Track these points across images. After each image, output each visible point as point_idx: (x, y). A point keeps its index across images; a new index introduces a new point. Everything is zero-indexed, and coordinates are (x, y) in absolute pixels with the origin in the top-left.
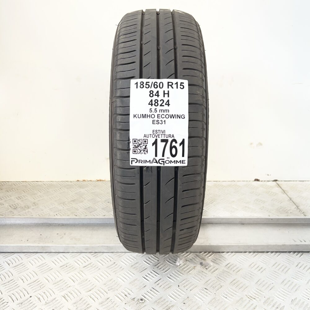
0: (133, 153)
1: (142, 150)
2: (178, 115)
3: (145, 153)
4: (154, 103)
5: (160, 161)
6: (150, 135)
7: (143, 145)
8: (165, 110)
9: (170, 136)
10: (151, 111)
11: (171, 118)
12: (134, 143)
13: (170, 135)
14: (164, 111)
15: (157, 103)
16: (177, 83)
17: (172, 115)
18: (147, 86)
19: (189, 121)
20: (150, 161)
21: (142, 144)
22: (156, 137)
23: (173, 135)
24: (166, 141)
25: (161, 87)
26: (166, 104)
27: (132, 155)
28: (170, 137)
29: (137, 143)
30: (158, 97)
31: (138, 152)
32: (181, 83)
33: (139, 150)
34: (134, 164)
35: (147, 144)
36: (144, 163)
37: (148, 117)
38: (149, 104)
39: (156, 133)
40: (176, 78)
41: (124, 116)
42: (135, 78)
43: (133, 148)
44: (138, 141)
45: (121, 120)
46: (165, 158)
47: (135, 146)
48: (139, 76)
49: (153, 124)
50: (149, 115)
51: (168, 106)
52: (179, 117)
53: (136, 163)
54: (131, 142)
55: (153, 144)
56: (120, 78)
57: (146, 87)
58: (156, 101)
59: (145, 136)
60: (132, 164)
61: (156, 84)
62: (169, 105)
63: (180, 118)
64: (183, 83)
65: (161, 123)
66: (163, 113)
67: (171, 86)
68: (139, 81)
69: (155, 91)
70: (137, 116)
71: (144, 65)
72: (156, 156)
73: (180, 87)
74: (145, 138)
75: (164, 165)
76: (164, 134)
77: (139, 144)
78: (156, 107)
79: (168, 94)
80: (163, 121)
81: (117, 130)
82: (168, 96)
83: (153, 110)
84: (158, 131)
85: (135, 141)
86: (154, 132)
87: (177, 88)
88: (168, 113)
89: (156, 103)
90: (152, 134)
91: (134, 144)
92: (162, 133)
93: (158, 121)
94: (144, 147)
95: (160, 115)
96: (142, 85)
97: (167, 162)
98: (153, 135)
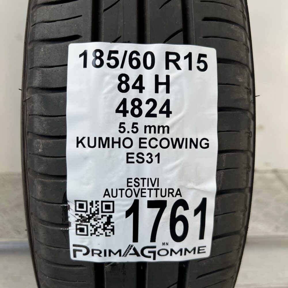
0: (77, 234)
1: (100, 227)
2: (191, 140)
3: (108, 234)
4: (129, 107)
5: (146, 252)
6: (119, 192)
7: (102, 216)
8: (159, 127)
9: (172, 193)
10: (122, 130)
11: (174, 147)
12: (78, 209)
13: (171, 191)
14: (157, 129)
15: (138, 107)
16: (189, 56)
17: (178, 140)
18: (112, 62)
19: (220, 152)
20: (120, 251)
21: (101, 214)
22: (137, 196)
23: (179, 190)
24: (161, 205)
25: (149, 64)
26: (161, 112)
27: (74, 238)
28: (170, 195)
29: (86, 211)
30: (141, 92)
31: (90, 232)
32: (201, 55)
33: (93, 226)
34: (80, 257)
35: (113, 212)
36: (105, 255)
37: (116, 145)
38: (118, 111)
39: (137, 184)
40: (186, 41)
41: (51, 141)
42: (80, 39)
43: (78, 220)
44: (89, 207)
45: (43, 149)
46: (158, 244)
47: (81, 216)
48: (89, 36)
49: (128, 162)
50: (116, 140)
51: (168, 116)
52: (194, 144)
53: (84, 255)
54: (71, 207)
55: (128, 214)
56: (41, 38)
57: (109, 65)
58: (137, 103)
59: (107, 193)
60: (75, 256)
61: (134, 56)
62: (168, 113)
63: (196, 147)
64: (205, 56)
65: (150, 160)
66: (153, 135)
67: (174, 62)
68: (91, 47)
69: (133, 75)
70: (85, 142)
71: (103, 6)
72: (135, 239)
73: (198, 65)
74: (107, 198)
75: (154, 259)
76: (156, 186)
77: (91, 213)
78: (135, 120)
79: (167, 84)
80: (154, 155)
81: (36, 173)
82: (168, 91)
83: (128, 127)
84: (141, 182)
85: (81, 206)
86: (130, 184)
87: (190, 68)
88: (166, 135)
89: (135, 107)
90: (126, 188)
91: (80, 213)
92: (150, 186)
93: (140, 155)
94: (105, 220)
95: (147, 141)
96: (100, 58)
97: (162, 253)
98: (129, 193)
